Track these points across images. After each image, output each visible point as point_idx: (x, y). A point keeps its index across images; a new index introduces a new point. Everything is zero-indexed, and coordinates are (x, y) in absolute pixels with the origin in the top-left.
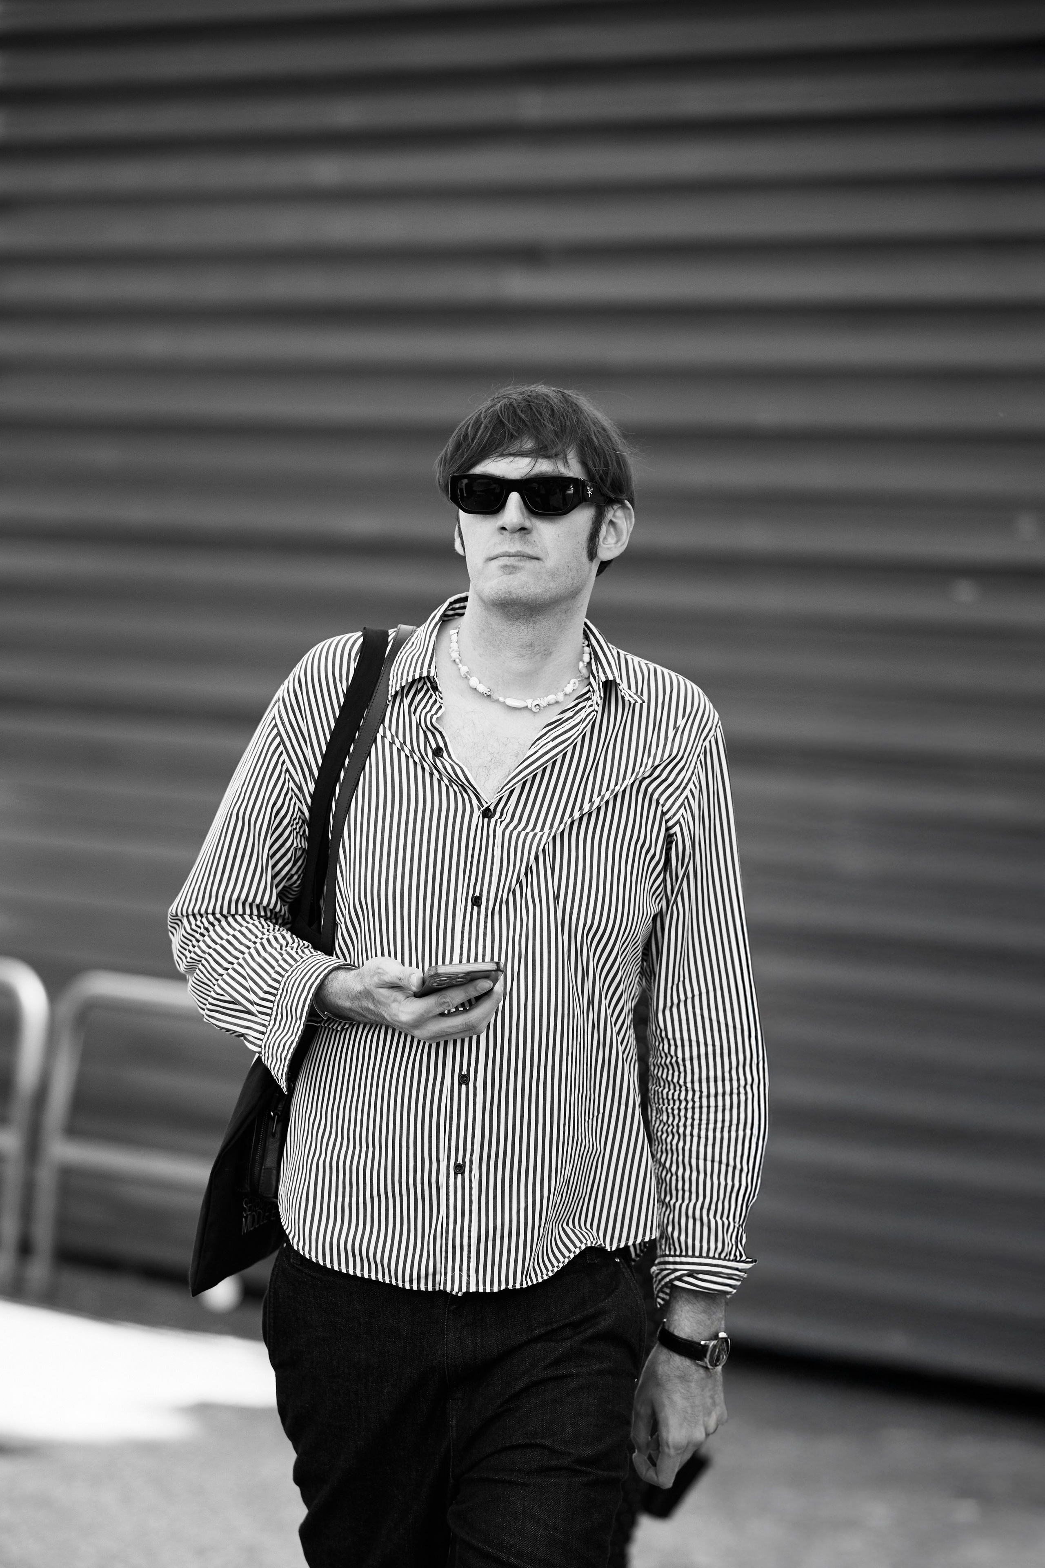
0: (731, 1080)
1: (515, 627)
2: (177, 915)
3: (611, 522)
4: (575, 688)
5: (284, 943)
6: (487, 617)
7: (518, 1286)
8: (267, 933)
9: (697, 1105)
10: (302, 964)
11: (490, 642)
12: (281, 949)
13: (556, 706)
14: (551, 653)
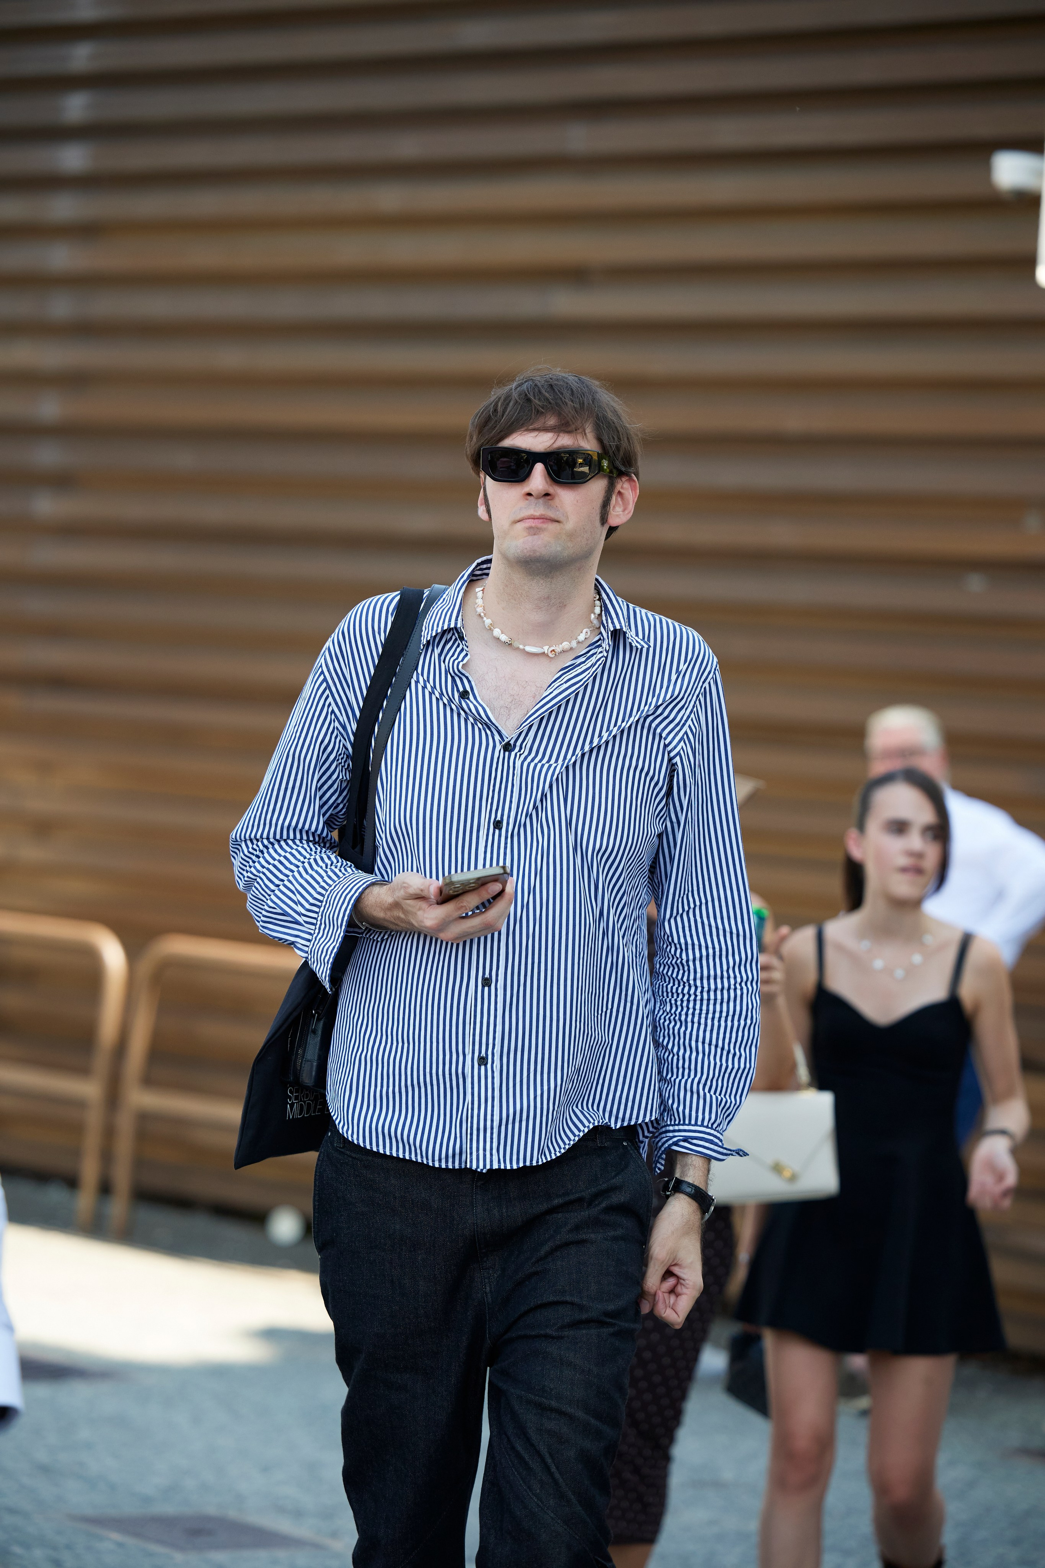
0: (729, 978)
1: (535, 582)
2: (237, 841)
3: (620, 493)
4: (587, 637)
5: (329, 863)
6: (510, 574)
7: (534, 1164)
8: (314, 854)
9: (699, 998)
10: (343, 880)
11: (512, 596)
12: (327, 868)
13: (570, 652)
14: (565, 605)
